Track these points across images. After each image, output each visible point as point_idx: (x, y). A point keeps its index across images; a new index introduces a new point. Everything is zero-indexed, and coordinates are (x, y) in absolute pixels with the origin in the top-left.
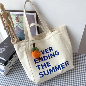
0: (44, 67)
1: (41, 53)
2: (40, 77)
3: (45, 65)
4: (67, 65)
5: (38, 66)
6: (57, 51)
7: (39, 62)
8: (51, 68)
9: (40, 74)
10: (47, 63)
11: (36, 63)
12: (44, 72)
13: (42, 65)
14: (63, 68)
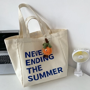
0: (35, 71)
5: (29, 69)
6: (52, 55)
7: (31, 64)
8: (42, 73)
14: (55, 74)
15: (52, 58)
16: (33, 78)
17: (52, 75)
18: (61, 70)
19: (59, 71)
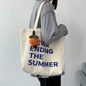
0: (36, 57)
1: (40, 44)
2: (29, 64)
5: (32, 54)
8: (41, 61)
9: (29, 61)
11: (31, 50)
12: (34, 61)
13: (35, 54)
15: (52, 52)
16: (32, 62)
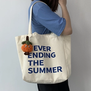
3: (37, 63)
4: (59, 70)
7: (32, 57)
10: (40, 61)
14: (54, 72)
17: (51, 72)
18: (60, 70)
19: (58, 70)
